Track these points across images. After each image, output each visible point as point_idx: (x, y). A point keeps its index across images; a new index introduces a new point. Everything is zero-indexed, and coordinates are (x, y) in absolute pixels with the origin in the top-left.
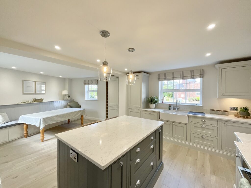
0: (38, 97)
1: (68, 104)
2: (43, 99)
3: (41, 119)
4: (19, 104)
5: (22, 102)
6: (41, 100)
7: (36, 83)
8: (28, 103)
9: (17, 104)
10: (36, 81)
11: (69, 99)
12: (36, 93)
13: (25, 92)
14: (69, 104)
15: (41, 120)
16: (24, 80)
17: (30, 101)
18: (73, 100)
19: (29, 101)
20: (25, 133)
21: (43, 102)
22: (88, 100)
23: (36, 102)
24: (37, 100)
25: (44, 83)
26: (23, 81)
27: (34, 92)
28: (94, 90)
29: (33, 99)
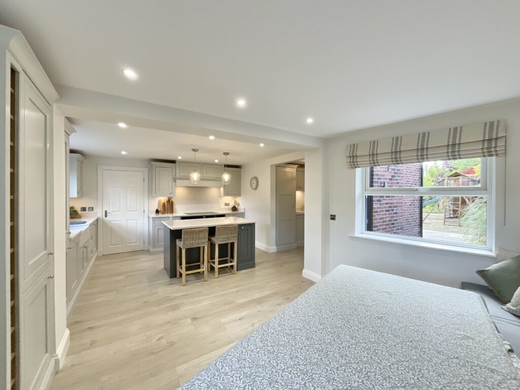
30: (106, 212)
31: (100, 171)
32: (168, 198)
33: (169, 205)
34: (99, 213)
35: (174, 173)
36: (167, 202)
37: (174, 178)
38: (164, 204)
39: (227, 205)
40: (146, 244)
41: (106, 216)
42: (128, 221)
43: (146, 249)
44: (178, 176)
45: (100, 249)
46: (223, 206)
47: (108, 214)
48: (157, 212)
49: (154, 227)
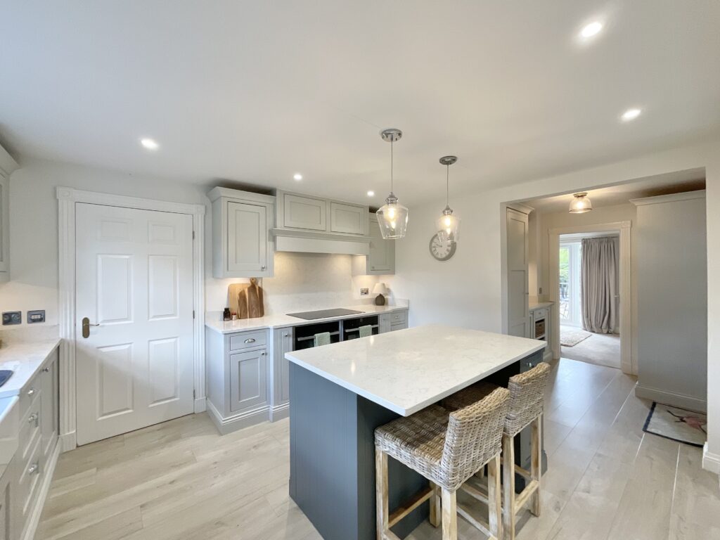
30: (86, 321)
31: (65, 207)
32: (252, 280)
33: (253, 298)
34: (63, 327)
35: (270, 221)
36: (249, 289)
37: (271, 232)
38: (242, 296)
39: (366, 292)
40: (201, 396)
41: (86, 333)
42: (151, 342)
43: (200, 408)
44: (280, 226)
45: (68, 431)
46: (357, 295)
47: (91, 329)
48: (227, 314)
49: (229, 358)
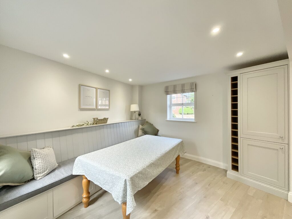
0: (101, 115)
1: (139, 126)
2: (108, 118)
3: (125, 180)
4: (74, 128)
5: (78, 124)
6: (105, 120)
7: (98, 90)
8: (88, 126)
9: (70, 128)
10: (98, 87)
11: (140, 118)
12: (98, 108)
13: (82, 107)
14: (141, 126)
15: (128, 183)
16: (82, 85)
17: (90, 123)
18: (145, 120)
19: (88, 123)
20: (85, 198)
21: (107, 123)
22: (171, 120)
23: (98, 124)
24: (100, 120)
25: (108, 91)
26: (80, 86)
27: (94, 107)
28: (182, 103)
29: (94, 119)
